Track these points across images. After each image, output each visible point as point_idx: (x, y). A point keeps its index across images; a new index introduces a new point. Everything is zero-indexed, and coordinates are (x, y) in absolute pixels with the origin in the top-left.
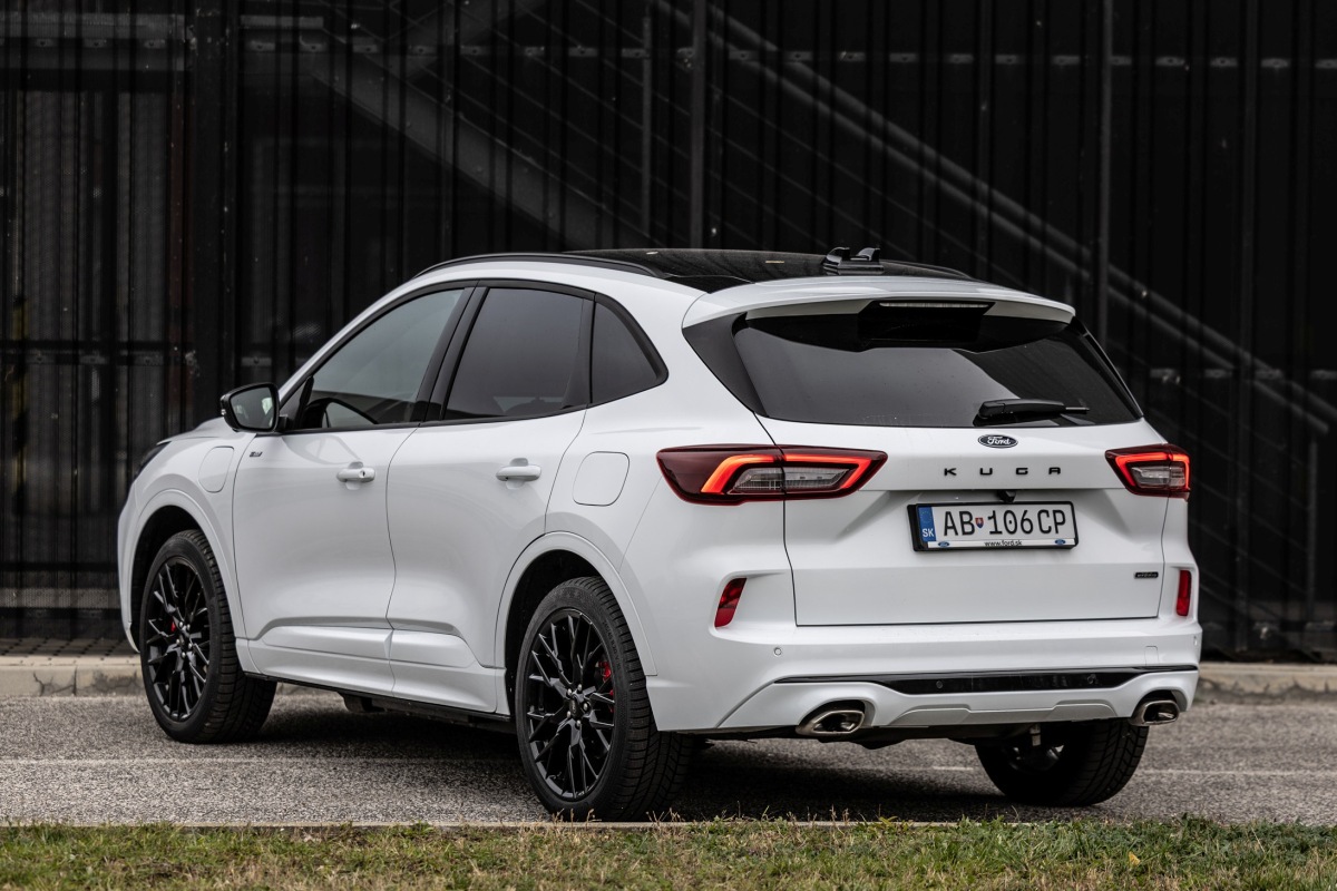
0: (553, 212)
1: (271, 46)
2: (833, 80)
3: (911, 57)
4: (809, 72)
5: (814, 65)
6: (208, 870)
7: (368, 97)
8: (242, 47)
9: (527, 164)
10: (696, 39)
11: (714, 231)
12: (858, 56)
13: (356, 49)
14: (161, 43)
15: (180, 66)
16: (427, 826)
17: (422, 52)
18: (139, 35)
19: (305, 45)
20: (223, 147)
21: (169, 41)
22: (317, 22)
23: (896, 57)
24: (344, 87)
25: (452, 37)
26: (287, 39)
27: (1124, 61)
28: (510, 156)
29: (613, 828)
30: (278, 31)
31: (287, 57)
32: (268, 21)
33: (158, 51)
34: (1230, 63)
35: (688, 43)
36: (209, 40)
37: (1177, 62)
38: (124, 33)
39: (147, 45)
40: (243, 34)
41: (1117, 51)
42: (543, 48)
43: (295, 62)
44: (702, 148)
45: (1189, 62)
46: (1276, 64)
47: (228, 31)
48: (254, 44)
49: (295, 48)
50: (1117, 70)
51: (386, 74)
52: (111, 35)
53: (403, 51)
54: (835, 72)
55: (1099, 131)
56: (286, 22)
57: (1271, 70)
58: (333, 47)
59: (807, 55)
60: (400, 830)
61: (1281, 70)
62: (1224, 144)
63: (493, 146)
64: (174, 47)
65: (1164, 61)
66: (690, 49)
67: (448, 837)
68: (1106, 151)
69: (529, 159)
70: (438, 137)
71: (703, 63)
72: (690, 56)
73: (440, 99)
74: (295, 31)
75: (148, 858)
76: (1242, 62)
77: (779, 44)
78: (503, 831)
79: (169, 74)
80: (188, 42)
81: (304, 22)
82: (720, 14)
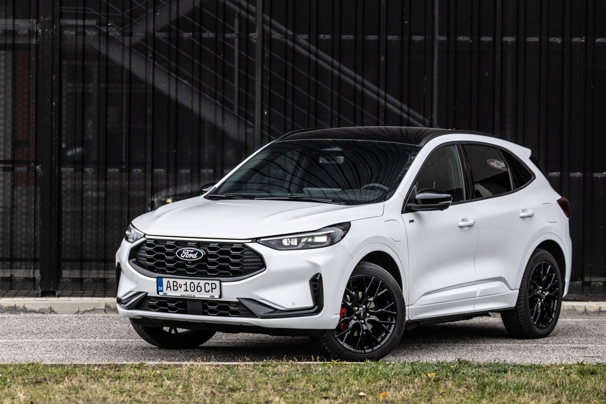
0: (196, 104)
1: (73, 33)
2: (317, 47)
3: (351, 37)
4: (307, 43)
5: (309, 40)
6: (56, 380)
7: (116, 55)
8: (61, 33)
9: (185, 84)
10: (257, 29)
11: (266, 112)
12: (328, 37)
13: (110, 34)
14: (26, 32)
15: (34, 41)
16: (145, 364)
17: (139, 35)
18: (16, 28)
19: (88, 32)
20: (52, 77)
21: (29, 31)
22: (93, 22)
23: (344, 37)
24: (105, 51)
25: (152, 29)
26: (80, 30)
27: (443, 38)
28: (177, 80)
29: (222, 365)
30: (76, 26)
31: (80, 38)
32: (72, 22)
33: (24, 36)
34: (489, 39)
35: (254, 31)
36: (47, 30)
37: (466, 39)
38: (10, 28)
39: (20, 32)
40: (61, 28)
41: (440, 34)
42: (191, 34)
43: (84, 40)
44: (260, 77)
45: (471, 38)
46: (509, 39)
47: (55, 27)
48: (66, 32)
49: (84, 34)
50: (441, 42)
51: (123, 45)
52: (4, 29)
53: (131, 35)
54: (318, 43)
55: (432, 69)
56: (80, 22)
57: (507, 42)
58: (100, 33)
59: (306, 36)
60: (134, 365)
61: (512, 42)
62: (487, 75)
63: (169, 75)
64: (31, 33)
65: (461, 38)
66: (255, 34)
67: (153, 368)
68: (436, 77)
69: (185, 82)
70: (146, 73)
71: (261, 40)
72: (255, 37)
73: (147, 56)
74: (84, 26)
75: (32, 376)
76: (494, 39)
77: (294, 31)
78: (176, 366)
79: (30, 45)
80: (37, 31)
81: (88, 22)
82: (268, 18)
